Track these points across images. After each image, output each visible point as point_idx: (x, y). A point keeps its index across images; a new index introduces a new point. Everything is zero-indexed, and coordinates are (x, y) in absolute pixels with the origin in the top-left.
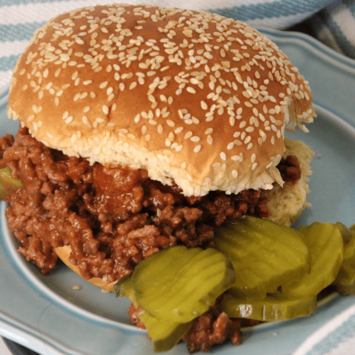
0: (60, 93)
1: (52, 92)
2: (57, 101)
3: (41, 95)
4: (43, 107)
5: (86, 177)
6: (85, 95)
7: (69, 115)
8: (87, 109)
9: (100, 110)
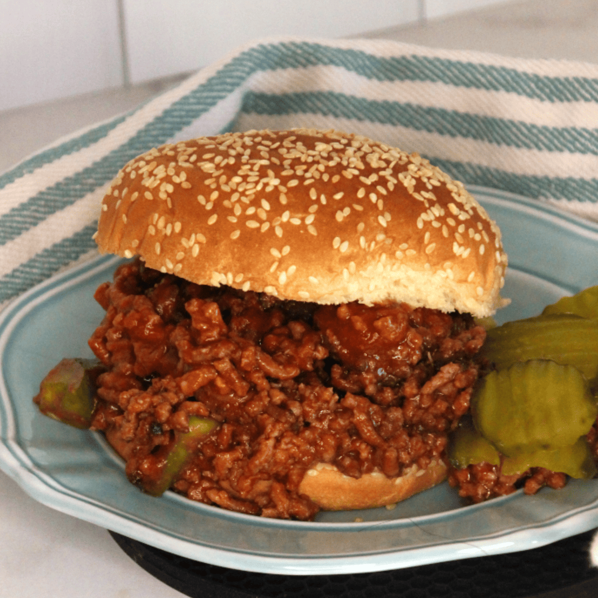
0: (310, 220)
1: (296, 222)
2: (312, 231)
3: (279, 232)
4: (291, 246)
5: (318, 351)
6: (347, 211)
7: (342, 242)
8: (361, 226)
9: (376, 224)
